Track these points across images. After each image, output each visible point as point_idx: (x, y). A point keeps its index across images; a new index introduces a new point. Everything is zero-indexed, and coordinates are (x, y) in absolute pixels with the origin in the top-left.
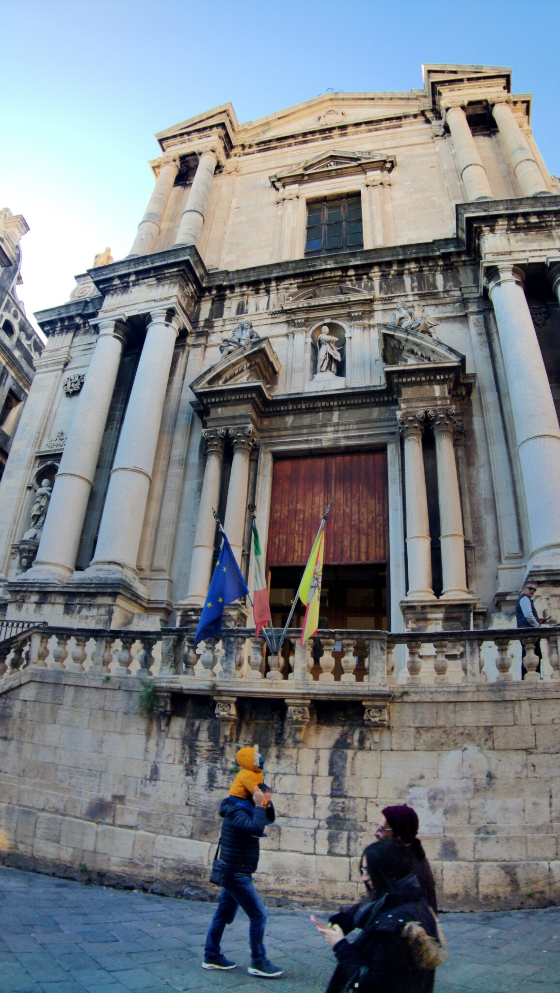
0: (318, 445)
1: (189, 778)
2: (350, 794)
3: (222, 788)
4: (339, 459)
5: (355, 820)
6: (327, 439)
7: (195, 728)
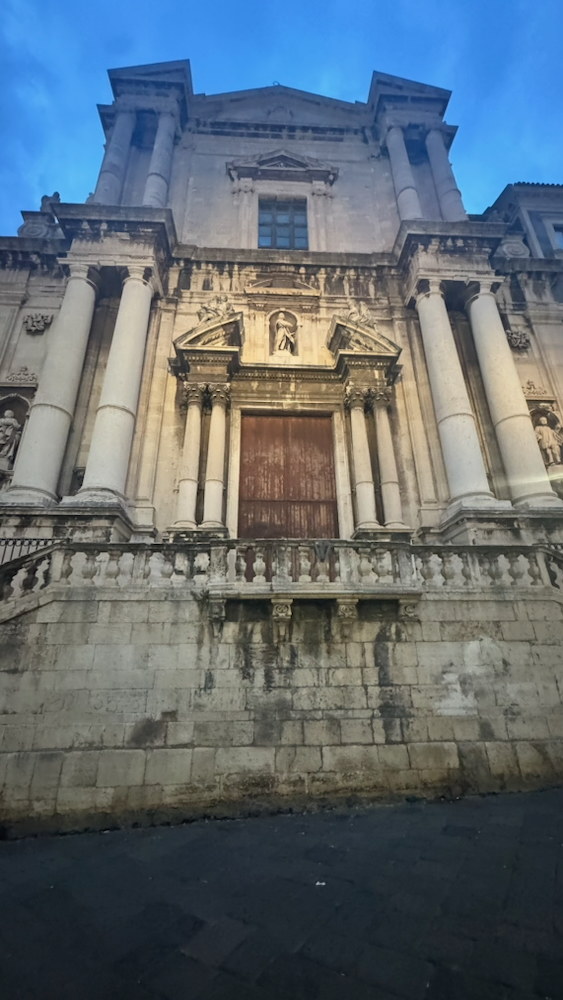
0: (280, 408)
1: (246, 681)
2: (395, 682)
3: (280, 687)
4: (294, 420)
5: (403, 706)
6: (287, 403)
7: (249, 631)
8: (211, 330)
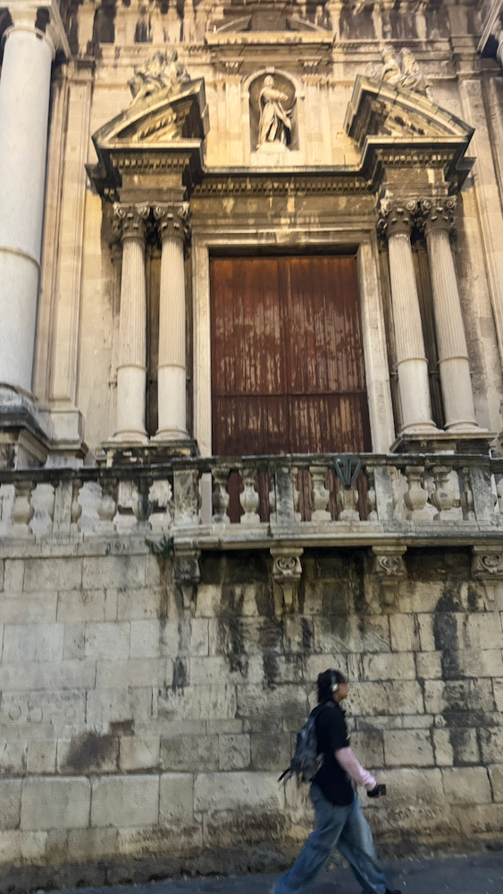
0: (271, 242)
1: (236, 676)
2: (468, 674)
3: (288, 683)
4: (295, 261)
5: (481, 710)
6: (282, 233)
7: (237, 598)
8: (154, 113)
